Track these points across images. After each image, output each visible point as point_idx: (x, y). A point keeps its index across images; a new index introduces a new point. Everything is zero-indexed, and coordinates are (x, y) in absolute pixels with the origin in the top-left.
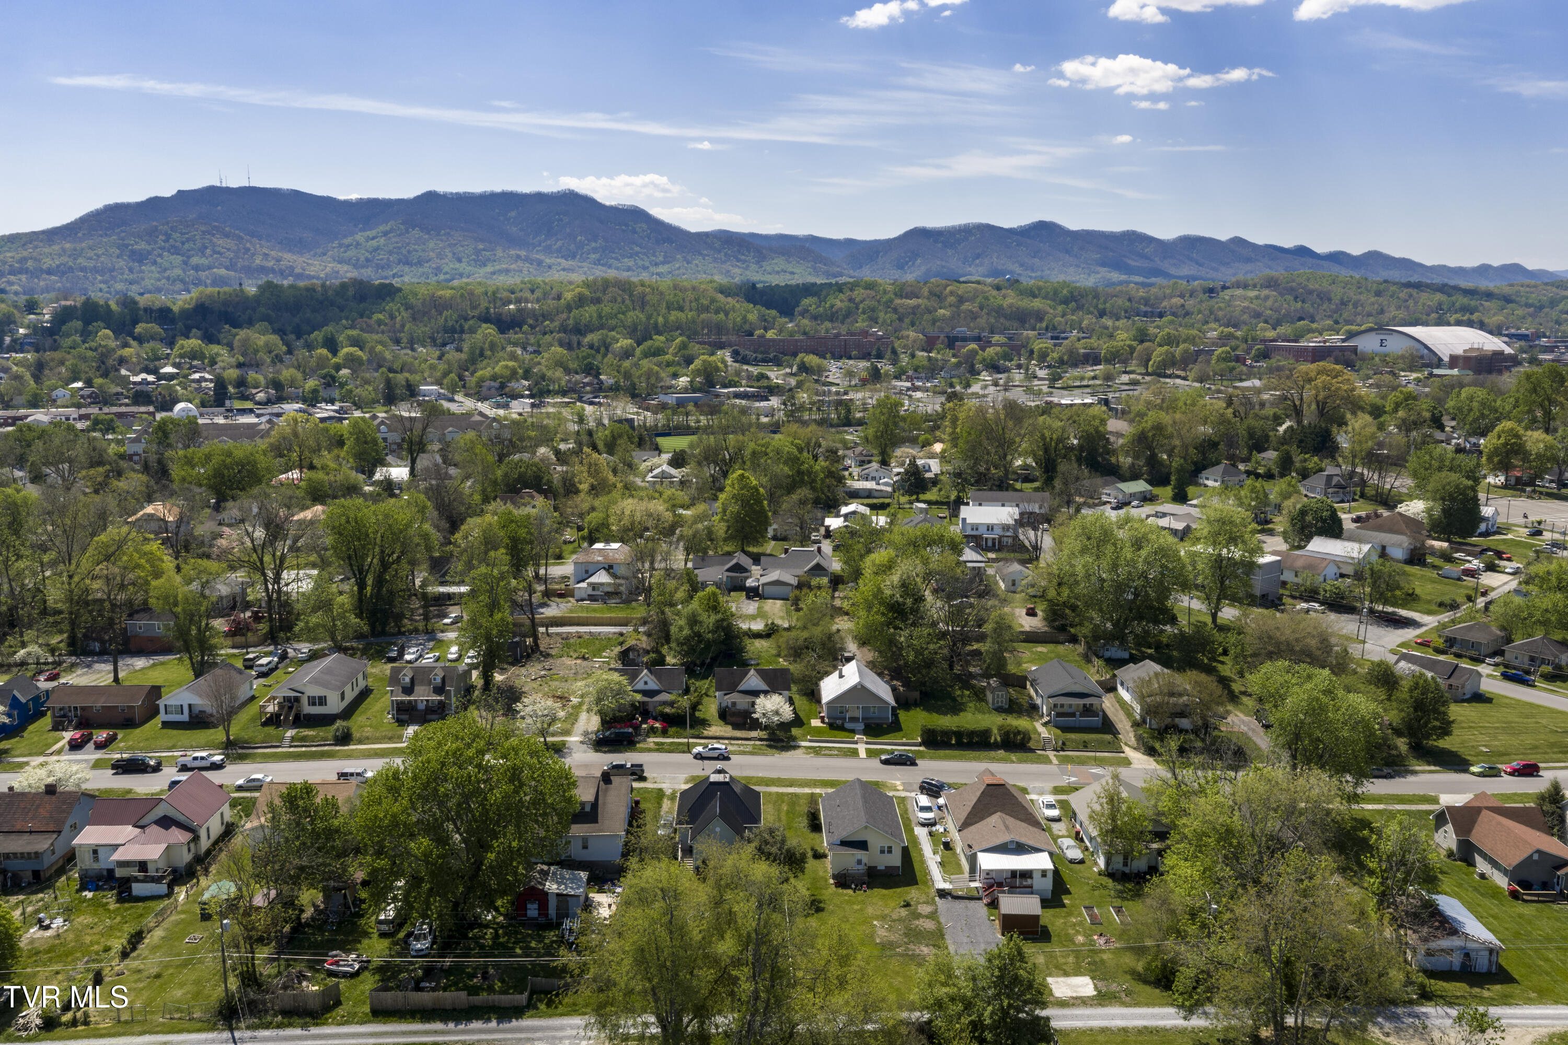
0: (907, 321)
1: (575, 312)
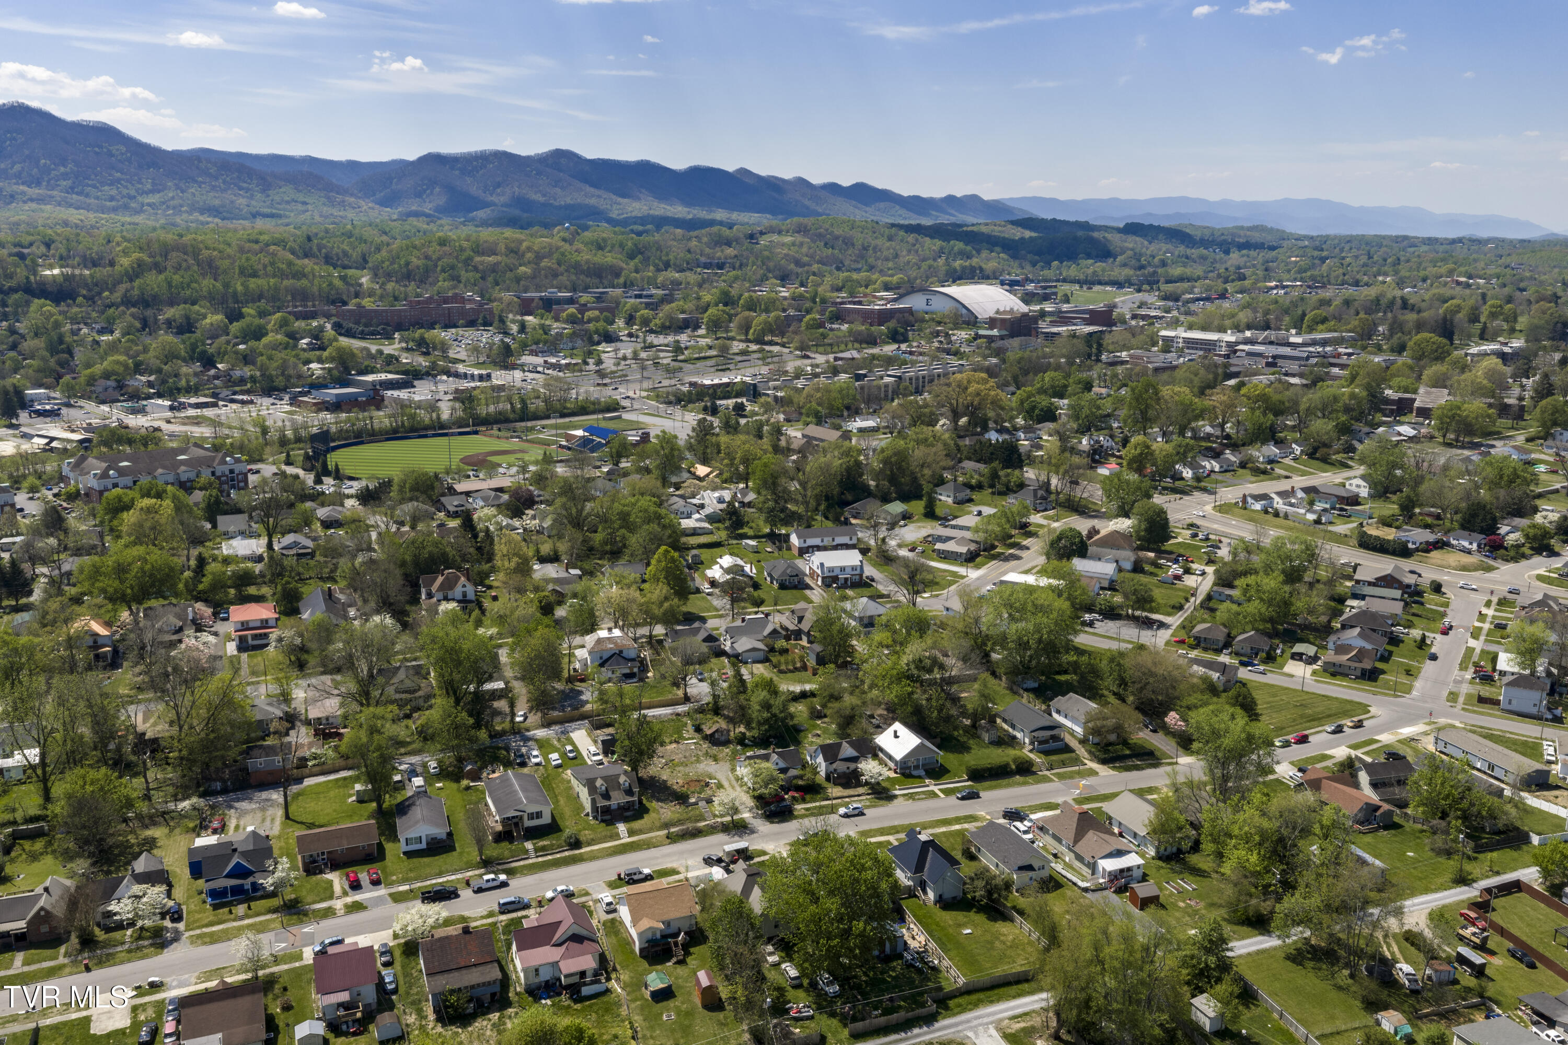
0: (490, 279)
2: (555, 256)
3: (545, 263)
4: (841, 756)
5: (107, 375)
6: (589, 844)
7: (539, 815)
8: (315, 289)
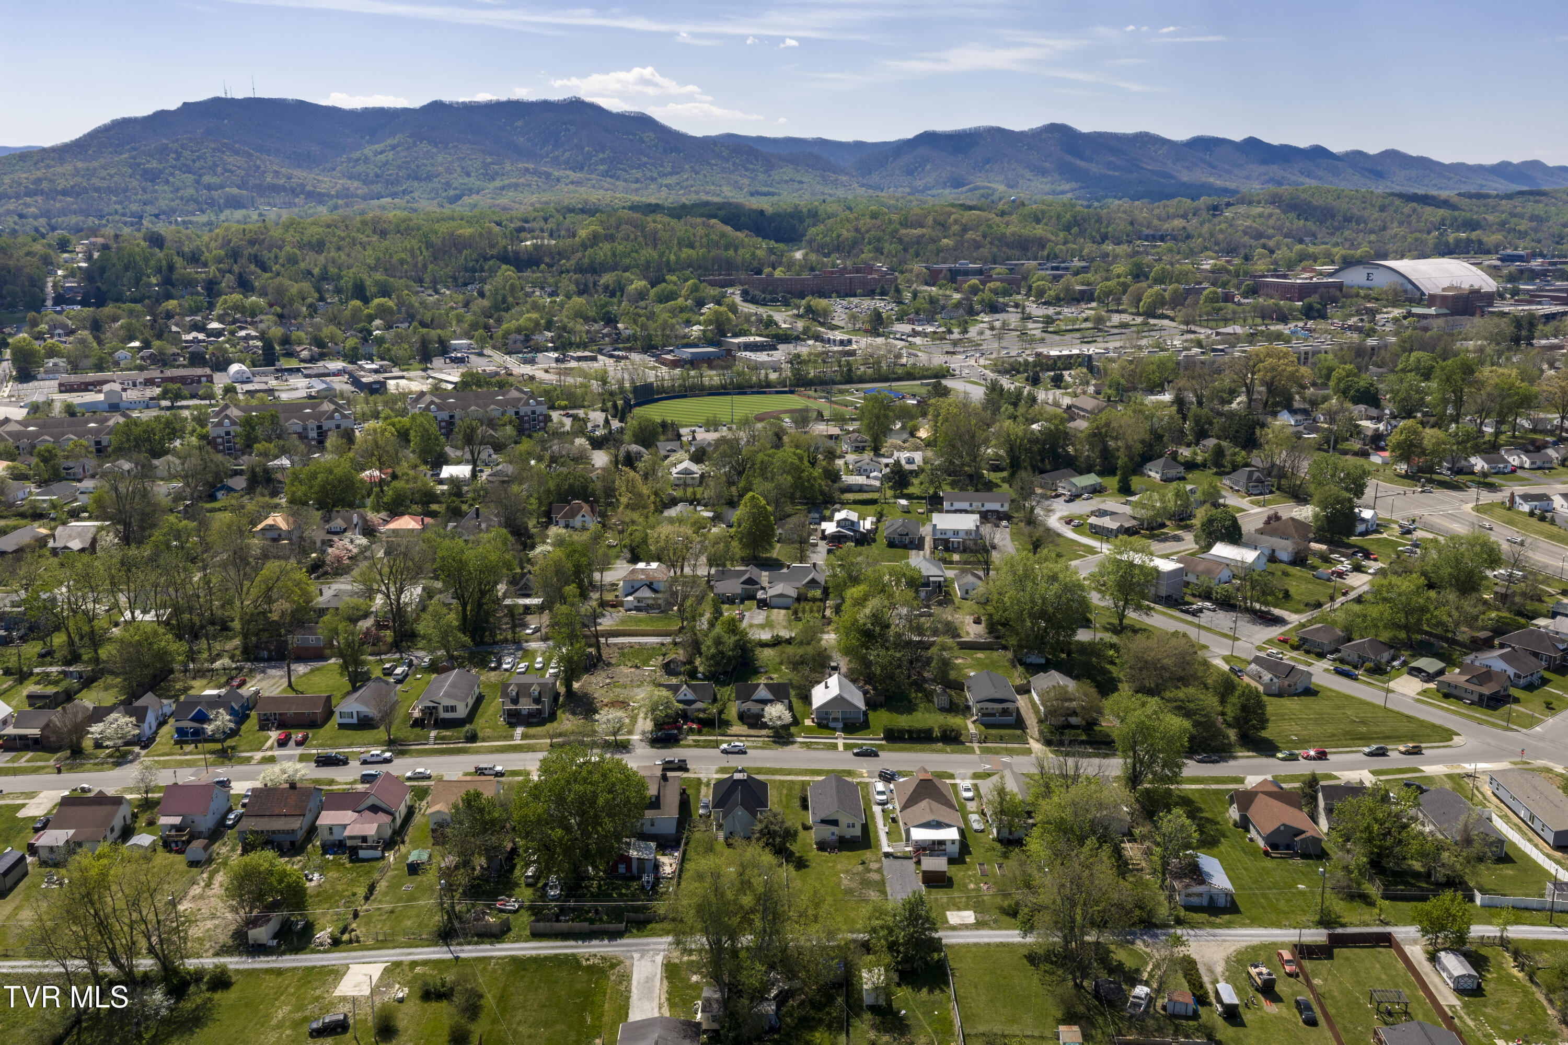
0: (912, 251)
1: (590, 251)
2: (981, 228)
3: (970, 235)
4: (755, 697)
5: (519, 330)
6: (484, 740)
7: (453, 709)
8: (739, 259)
